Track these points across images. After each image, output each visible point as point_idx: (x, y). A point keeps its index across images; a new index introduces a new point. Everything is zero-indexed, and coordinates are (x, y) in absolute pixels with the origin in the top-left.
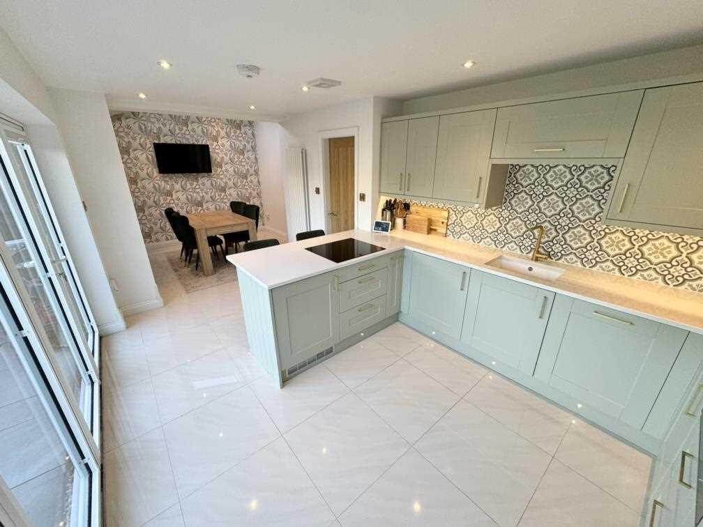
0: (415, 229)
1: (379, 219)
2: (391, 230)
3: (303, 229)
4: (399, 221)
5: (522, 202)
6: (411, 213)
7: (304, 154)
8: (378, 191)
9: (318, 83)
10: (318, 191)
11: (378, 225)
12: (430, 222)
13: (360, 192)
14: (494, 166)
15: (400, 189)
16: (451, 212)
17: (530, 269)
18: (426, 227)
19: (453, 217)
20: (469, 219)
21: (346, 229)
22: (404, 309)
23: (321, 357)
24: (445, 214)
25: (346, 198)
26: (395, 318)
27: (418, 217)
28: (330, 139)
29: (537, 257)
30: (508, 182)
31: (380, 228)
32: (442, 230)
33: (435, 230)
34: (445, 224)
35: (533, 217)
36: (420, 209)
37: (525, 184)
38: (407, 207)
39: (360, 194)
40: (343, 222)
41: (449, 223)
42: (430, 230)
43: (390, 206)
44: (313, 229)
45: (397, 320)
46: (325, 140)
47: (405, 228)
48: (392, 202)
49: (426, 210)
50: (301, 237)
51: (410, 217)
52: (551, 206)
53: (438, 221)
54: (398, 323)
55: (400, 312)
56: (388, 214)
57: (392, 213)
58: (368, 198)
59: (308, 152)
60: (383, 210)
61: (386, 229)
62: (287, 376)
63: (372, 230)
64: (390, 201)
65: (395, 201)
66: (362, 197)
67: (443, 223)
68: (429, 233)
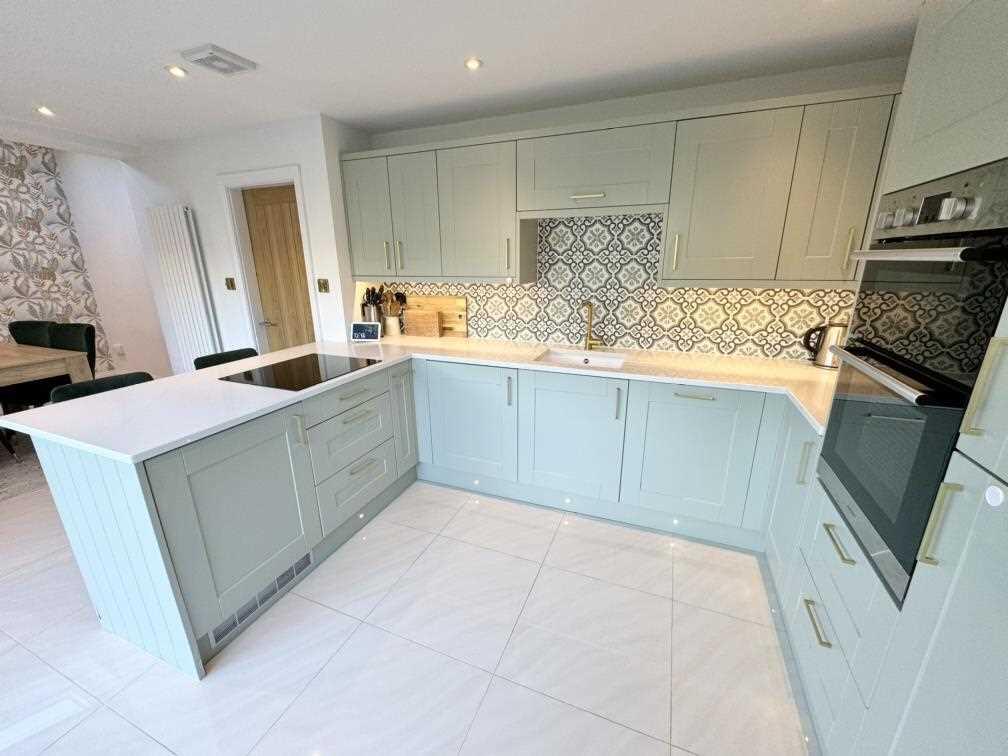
0: (419, 332)
1: (358, 320)
2: (382, 336)
3: (209, 351)
4: (392, 322)
5: (560, 275)
6: (409, 308)
7: (191, 218)
8: (349, 274)
9: (203, 55)
10: (230, 284)
11: (358, 329)
12: (441, 317)
13: (317, 277)
14: (523, 222)
15: (389, 268)
16: (470, 299)
17: (586, 361)
18: (437, 325)
19: (474, 307)
20: (496, 307)
21: (299, 343)
22: (424, 457)
23: (286, 583)
24: (462, 303)
25: (291, 293)
26: (412, 476)
27: (420, 312)
28: (244, 192)
29: (591, 345)
30: (539, 250)
31: (363, 335)
32: (460, 327)
33: (451, 329)
34: (464, 319)
35: (577, 294)
36: (422, 300)
37: (561, 250)
38: (401, 298)
39: (319, 281)
40: (290, 333)
41: (469, 317)
42: (443, 331)
43: (374, 298)
44: (227, 349)
45: (416, 479)
46: (234, 191)
47: (402, 332)
48: (377, 291)
49: (431, 301)
50: (202, 363)
51: (408, 314)
52: (595, 276)
53: (453, 314)
54: (416, 483)
55: (419, 463)
56: (373, 310)
57: (379, 310)
58: (335, 285)
59: (198, 214)
60: (364, 306)
61: (372, 335)
62: (213, 644)
63: (349, 341)
64: (374, 289)
65: (382, 289)
66: (324, 286)
67: (460, 316)
68: (442, 335)
